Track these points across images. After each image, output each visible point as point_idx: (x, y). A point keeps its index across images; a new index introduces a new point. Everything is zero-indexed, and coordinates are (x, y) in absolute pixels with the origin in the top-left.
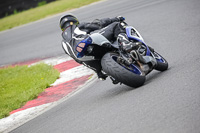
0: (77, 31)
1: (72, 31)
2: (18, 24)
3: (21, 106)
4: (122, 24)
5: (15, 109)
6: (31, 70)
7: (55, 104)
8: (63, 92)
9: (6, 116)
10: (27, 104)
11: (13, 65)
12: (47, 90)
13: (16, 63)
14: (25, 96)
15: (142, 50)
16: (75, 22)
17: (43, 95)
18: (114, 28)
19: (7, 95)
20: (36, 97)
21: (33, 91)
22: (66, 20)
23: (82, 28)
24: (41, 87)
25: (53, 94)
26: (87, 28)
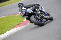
0: (23, 8)
1: (22, 8)
2: (13, 3)
3: (14, 27)
4: (38, 6)
5: (12, 28)
6: (17, 16)
7: (24, 26)
8: (27, 23)
9: (10, 30)
10: (16, 27)
11: (12, 15)
12: (22, 22)
13: (13, 14)
14: (15, 24)
15: (44, 14)
16: (23, 5)
17: (21, 24)
18: (35, 7)
19: (10, 24)
20: (19, 25)
21: (18, 23)
22: (20, 4)
23: (25, 7)
24: (20, 22)
25: (24, 24)
26: (27, 7)
